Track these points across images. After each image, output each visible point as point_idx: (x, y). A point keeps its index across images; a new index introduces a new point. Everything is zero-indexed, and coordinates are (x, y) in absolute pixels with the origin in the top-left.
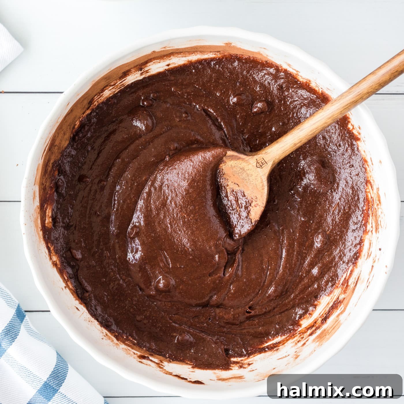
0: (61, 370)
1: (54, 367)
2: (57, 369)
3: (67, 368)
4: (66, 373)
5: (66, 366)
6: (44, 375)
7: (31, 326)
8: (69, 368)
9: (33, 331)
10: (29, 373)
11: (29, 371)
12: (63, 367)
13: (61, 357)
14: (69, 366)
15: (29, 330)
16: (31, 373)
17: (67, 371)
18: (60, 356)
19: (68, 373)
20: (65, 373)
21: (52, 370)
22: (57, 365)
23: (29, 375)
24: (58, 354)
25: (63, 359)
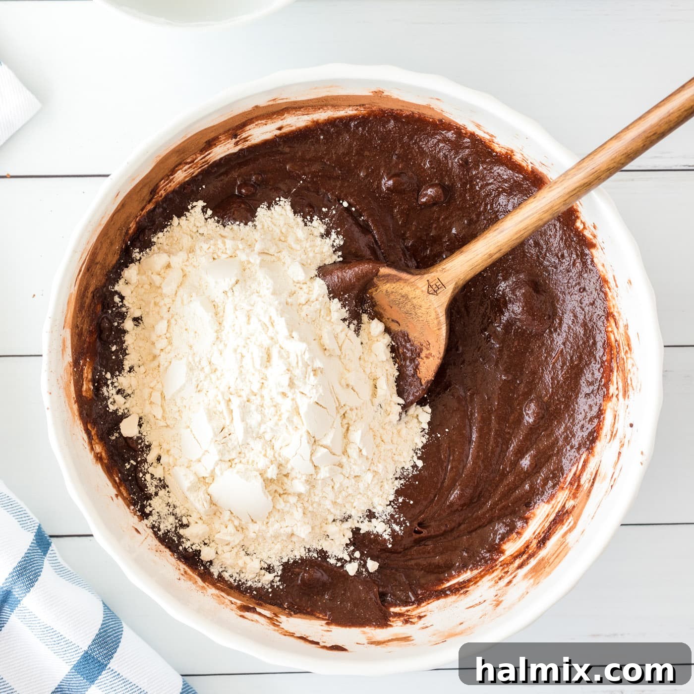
0: (111, 632)
1: (99, 626)
2: (105, 631)
3: (121, 629)
4: (119, 637)
5: (118, 626)
6: (84, 641)
7: (60, 560)
8: (123, 629)
9: (64, 569)
10: (58, 639)
11: (59, 635)
12: (115, 627)
13: (110, 611)
14: (124, 625)
15: (57, 568)
16: (62, 637)
17: (122, 634)
18: (108, 609)
19: (123, 636)
20: (117, 636)
21: (97, 632)
22: (105, 624)
23: (59, 642)
24: (105, 605)
25: (113, 613)
